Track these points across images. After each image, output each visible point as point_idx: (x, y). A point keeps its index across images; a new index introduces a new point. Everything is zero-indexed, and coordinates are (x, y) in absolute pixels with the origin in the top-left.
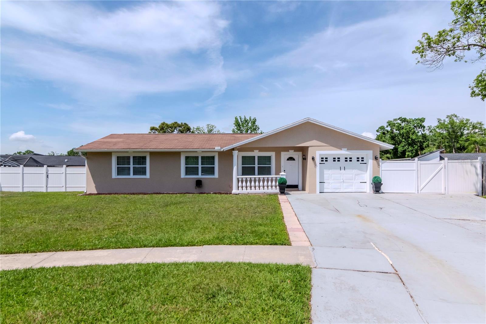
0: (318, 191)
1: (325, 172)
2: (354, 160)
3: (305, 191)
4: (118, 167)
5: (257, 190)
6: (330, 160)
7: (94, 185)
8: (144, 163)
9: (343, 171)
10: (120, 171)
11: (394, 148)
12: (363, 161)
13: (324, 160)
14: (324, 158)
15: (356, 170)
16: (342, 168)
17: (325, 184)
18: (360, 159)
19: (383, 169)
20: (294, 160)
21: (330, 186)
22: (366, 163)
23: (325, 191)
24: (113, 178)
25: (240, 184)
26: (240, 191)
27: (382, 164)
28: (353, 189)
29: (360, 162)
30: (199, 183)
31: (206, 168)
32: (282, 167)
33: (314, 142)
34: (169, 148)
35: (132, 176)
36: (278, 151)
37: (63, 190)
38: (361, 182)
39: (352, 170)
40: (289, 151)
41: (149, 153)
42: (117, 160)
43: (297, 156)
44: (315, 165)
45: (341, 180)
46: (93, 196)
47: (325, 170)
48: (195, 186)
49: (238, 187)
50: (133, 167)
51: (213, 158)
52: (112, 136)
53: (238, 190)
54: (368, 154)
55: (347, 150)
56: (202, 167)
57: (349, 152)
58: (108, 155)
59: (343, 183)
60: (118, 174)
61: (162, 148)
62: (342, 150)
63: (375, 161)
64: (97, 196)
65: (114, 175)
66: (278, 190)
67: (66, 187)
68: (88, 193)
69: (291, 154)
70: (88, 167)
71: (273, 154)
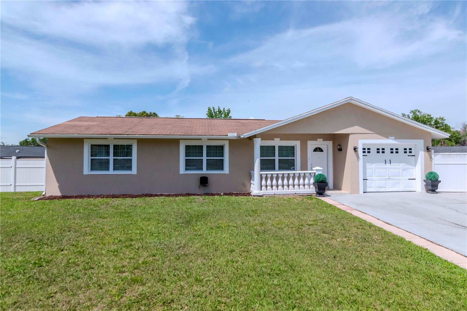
0: (361, 191)
1: (367, 166)
2: (401, 151)
3: (341, 190)
4: (92, 159)
5: (286, 191)
6: (373, 151)
7: (57, 185)
8: (129, 154)
9: (388, 165)
10: (94, 165)
11: (450, 136)
12: (410, 152)
13: (366, 151)
14: (366, 149)
15: (403, 164)
16: (388, 161)
17: (367, 181)
18: (408, 151)
19: (435, 163)
20: (322, 151)
21: (374, 183)
22: (414, 156)
23: (368, 190)
24: (84, 174)
25: (264, 182)
26: (264, 192)
27: (434, 156)
28: (400, 187)
29: (408, 154)
30: (204, 181)
31: (212, 161)
32: (309, 159)
33: (356, 129)
34: (165, 134)
35: (111, 171)
36: (304, 138)
37: (11, 189)
38: (409, 179)
39: (398, 164)
40: (317, 140)
41: (136, 140)
42: (91, 150)
43: (327, 146)
44: (358, 157)
45: (386, 176)
46: (56, 201)
47: (367, 164)
48: (199, 184)
49: (261, 186)
50: (114, 159)
51: (222, 148)
52: (81, 119)
53: (261, 190)
54: (418, 145)
55: (395, 139)
56: (207, 160)
57: (396, 141)
58: (78, 142)
59: (388, 180)
60: (92, 169)
61: (156, 134)
62: (388, 138)
63: (427, 153)
64: (63, 201)
65: (87, 170)
66: (312, 190)
67: (15, 186)
68: (47, 195)
69: (320, 143)
70: (49, 158)
71: (297, 144)
